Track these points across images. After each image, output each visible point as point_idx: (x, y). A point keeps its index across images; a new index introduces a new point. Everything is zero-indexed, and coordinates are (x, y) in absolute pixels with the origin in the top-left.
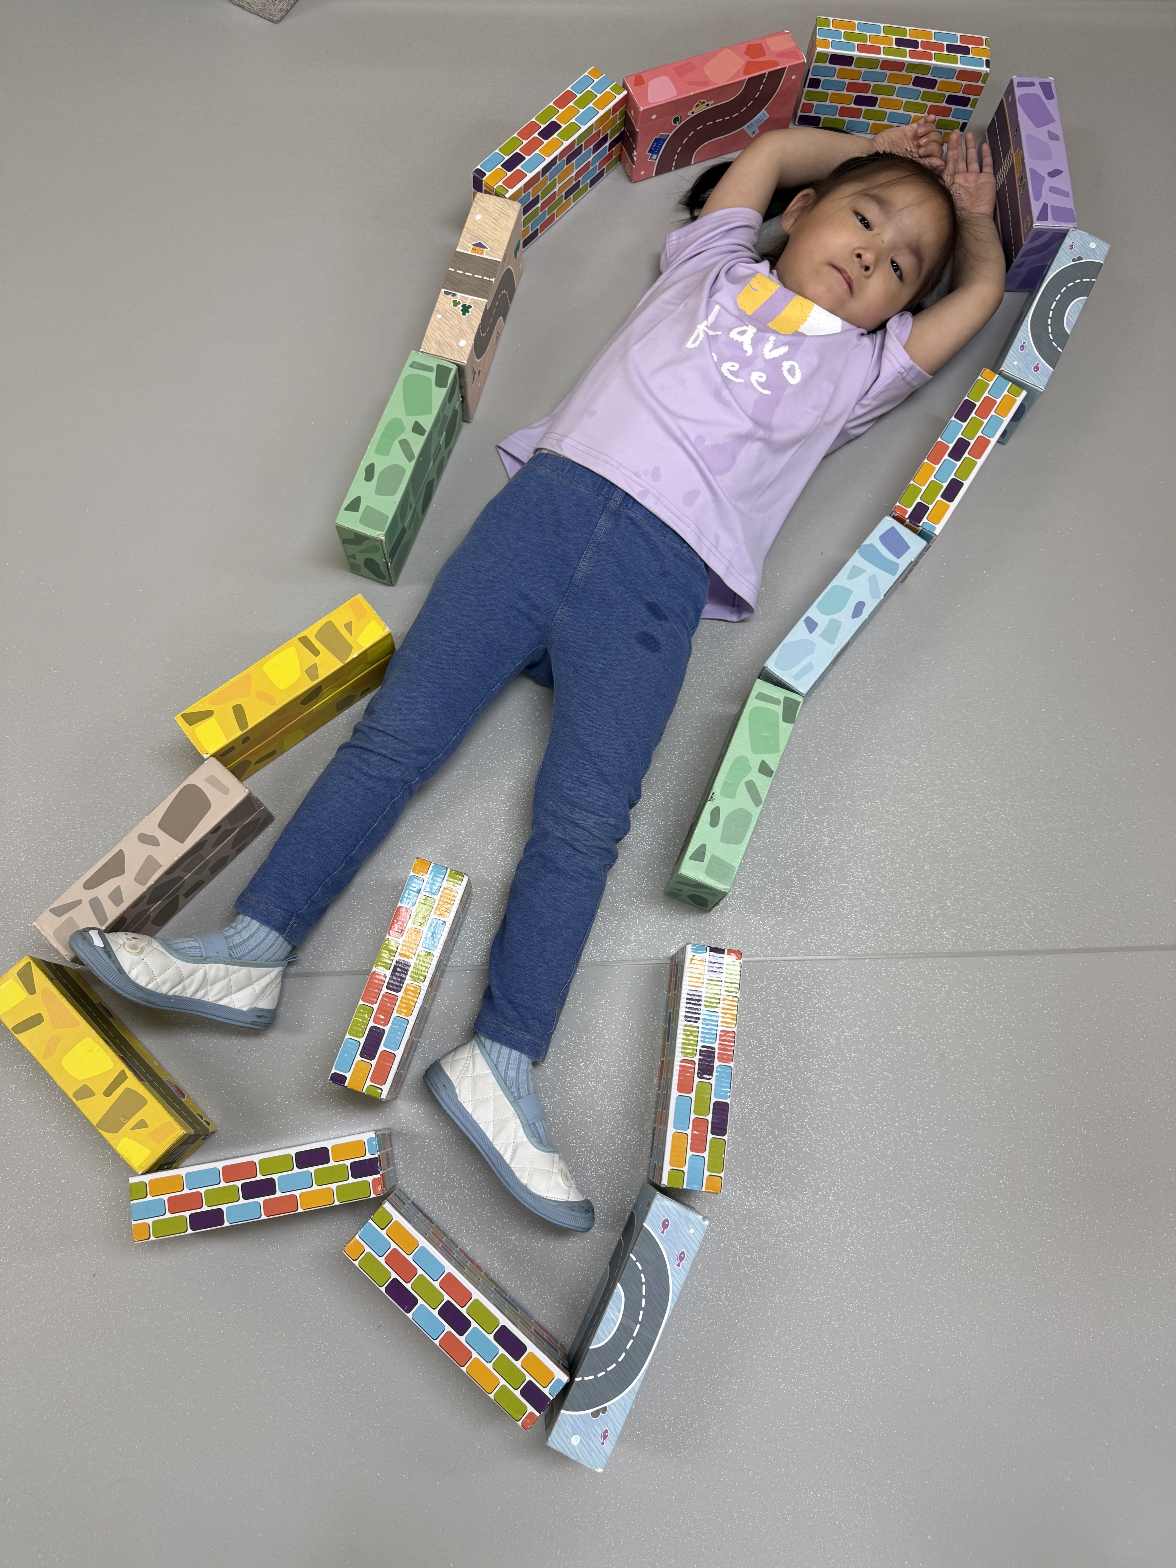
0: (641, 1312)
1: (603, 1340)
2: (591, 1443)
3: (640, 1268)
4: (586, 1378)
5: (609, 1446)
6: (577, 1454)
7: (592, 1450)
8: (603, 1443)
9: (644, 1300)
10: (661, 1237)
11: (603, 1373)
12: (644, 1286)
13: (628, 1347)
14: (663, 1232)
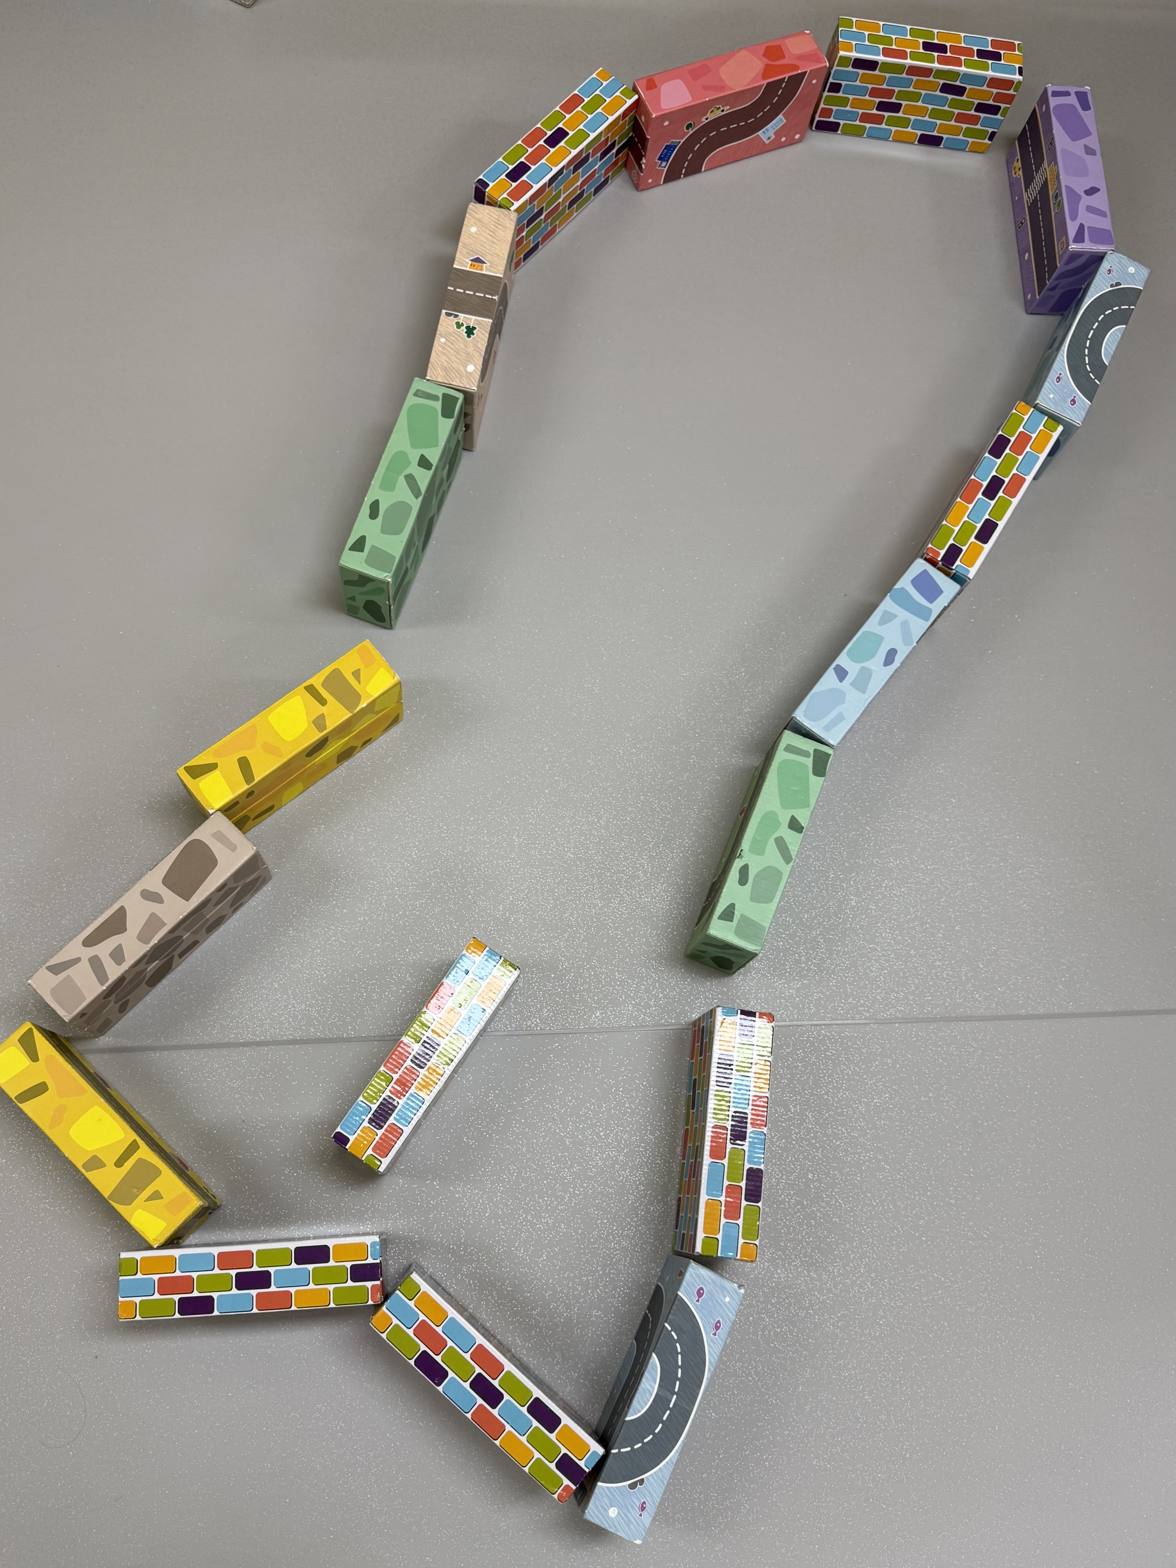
0: (678, 1383)
1: (640, 1411)
2: (628, 1514)
3: (676, 1337)
4: (622, 1450)
5: (647, 1518)
6: (615, 1526)
7: (630, 1522)
8: (641, 1515)
9: (680, 1370)
10: (696, 1306)
11: (640, 1445)
12: (680, 1356)
13: (665, 1418)
14: (698, 1301)
